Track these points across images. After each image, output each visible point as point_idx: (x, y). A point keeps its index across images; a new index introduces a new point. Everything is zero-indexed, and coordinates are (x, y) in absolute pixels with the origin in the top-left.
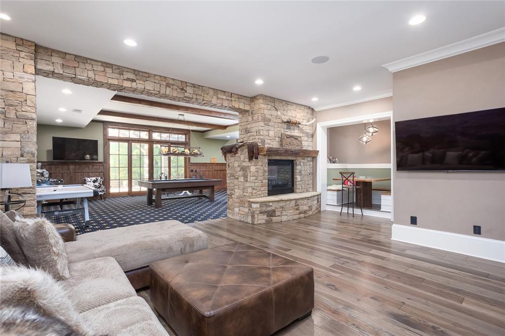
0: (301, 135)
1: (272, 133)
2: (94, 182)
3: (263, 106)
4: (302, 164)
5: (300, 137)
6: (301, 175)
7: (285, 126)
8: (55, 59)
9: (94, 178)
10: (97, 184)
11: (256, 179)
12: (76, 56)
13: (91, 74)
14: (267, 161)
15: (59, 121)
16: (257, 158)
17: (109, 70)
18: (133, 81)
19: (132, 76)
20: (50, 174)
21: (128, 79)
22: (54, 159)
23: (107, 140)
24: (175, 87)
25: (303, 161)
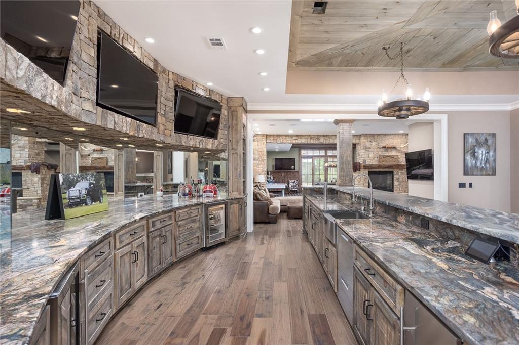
0: (398, 154)
1: (371, 156)
2: (294, 182)
3: (364, 140)
4: (400, 174)
5: (397, 156)
6: (398, 181)
7: (383, 150)
8: (272, 138)
9: (293, 181)
10: (295, 184)
11: (359, 183)
12: (277, 135)
13: (282, 141)
14: (367, 172)
15: (277, 150)
16: (359, 171)
17: (287, 137)
18: (296, 139)
19: (296, 138)
20: (274, 178)
21: (294, 139)
22: (276, 170)
23: (300, 157)
24: (314, 138)
25: (401, 172)
